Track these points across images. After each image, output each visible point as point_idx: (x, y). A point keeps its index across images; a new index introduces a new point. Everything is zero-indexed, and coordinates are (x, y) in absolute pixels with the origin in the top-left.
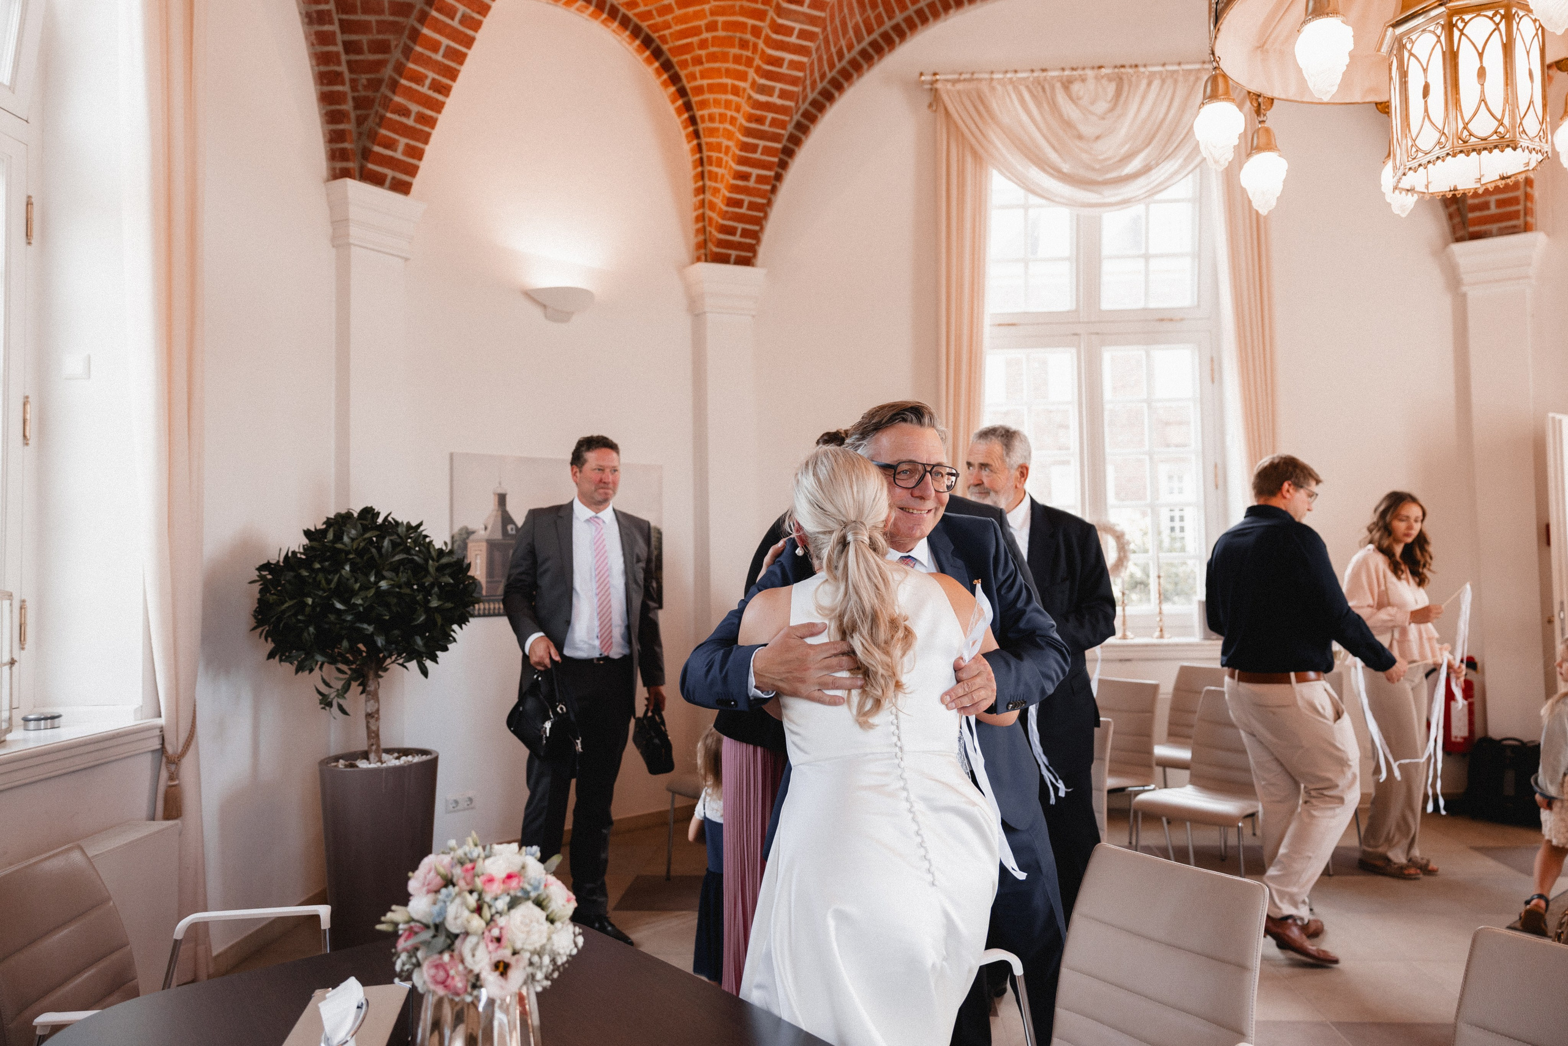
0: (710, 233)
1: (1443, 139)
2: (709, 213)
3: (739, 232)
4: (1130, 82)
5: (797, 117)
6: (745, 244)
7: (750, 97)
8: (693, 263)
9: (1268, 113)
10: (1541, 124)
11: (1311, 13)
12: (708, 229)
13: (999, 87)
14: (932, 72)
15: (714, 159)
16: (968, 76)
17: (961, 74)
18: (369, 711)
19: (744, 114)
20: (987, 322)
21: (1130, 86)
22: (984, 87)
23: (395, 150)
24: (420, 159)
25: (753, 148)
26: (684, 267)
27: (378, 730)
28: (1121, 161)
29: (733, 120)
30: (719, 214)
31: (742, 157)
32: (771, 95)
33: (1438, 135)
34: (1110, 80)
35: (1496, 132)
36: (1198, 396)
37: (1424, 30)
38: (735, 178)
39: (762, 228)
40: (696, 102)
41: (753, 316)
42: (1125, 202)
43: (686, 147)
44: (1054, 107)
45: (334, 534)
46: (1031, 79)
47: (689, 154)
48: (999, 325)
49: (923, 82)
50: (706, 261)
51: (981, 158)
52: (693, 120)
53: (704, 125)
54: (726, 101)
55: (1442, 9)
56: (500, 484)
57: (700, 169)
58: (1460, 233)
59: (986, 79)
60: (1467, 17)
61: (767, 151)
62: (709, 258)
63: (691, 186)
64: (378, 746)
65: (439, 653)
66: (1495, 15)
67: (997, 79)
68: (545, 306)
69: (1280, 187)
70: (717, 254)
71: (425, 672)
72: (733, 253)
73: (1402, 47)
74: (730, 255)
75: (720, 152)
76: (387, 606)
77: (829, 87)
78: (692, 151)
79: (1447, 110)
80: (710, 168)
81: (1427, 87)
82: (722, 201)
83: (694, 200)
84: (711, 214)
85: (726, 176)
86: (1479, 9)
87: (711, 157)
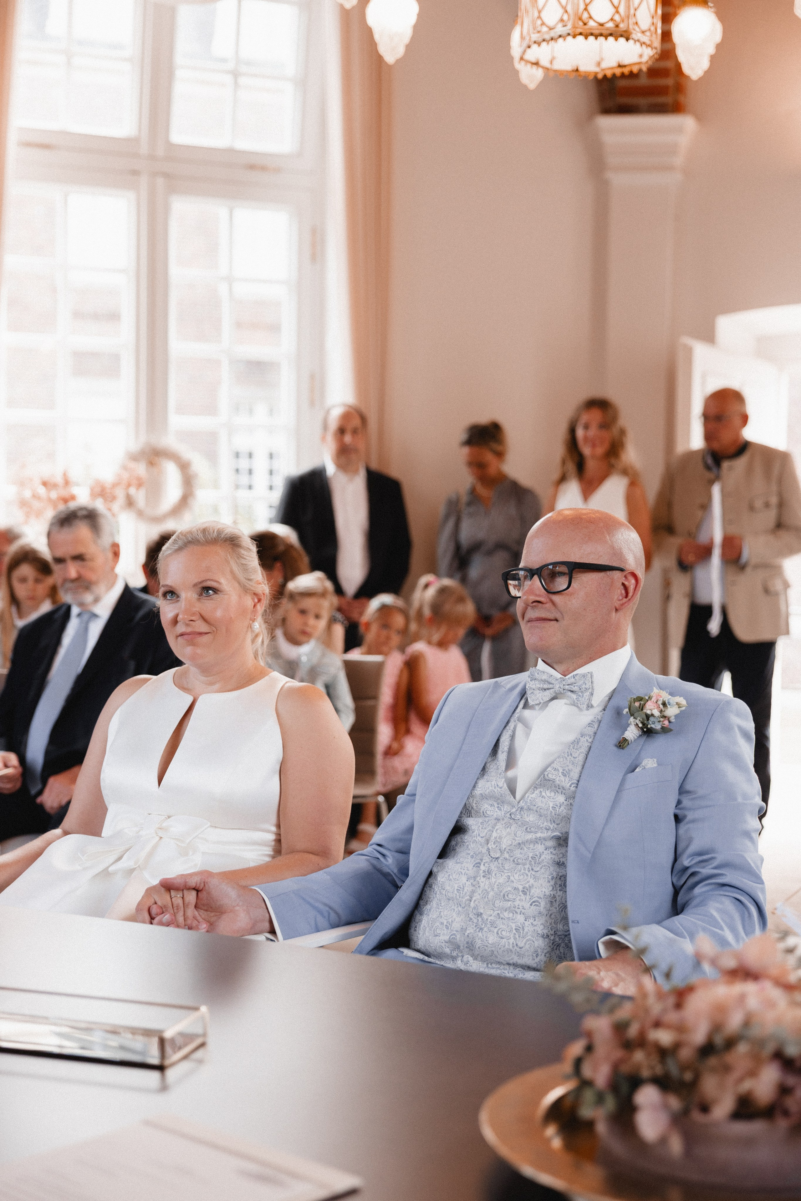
10: (653, 17)
20: (14, 138)
35: (612, 19)
36: (295, 279)
48: (28, 145)
58: (607, 104)
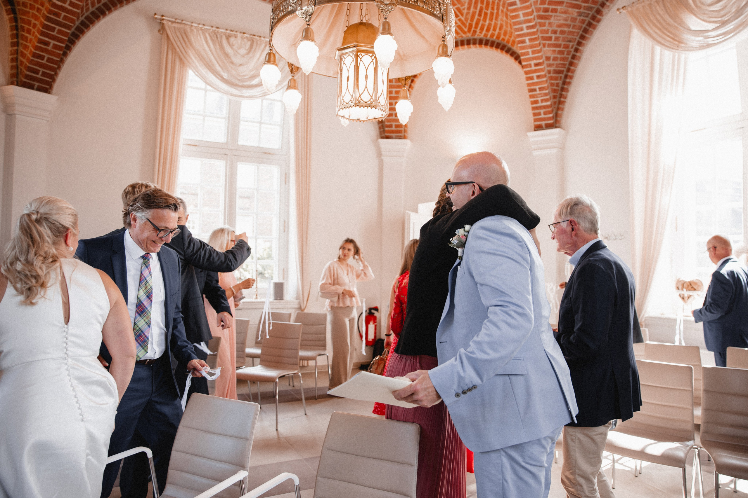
0: (21, 70)
1: (352, 99)
3: (41, 73)
4: (257, 43)
5: (81, 19)
6: (45, 80)
8: (8, 84)
9: (296, 73)
11: (304, 38)
12: (20, 67)
13: (195, 31)
14: (161, 14)
15: (26, 28)
16: (180, 21)
17: (176, 19)
19: (46, 9)
20: (182, 142)
22: (189, 30)
25: (51, 29)
26: (2, 86)
28: (250, 78)
29: (39, 10)
30: (27, 60)
31: (44, 32)
33: (351, 97)
34: (248, 40)
36: (279, 189)
37: (349, 55)
38: (38, 42)
39: (56, 74)
41: (48, 121)
42: (251, 97)
43: (6, 17)
44: (221, 46)
46: (211, 31)
47: (8, 22)
49: (156, 18)
50: (17, 85)
51: (184, 63)
53: (19, 7)
55: (355, 48)
57: (15, 32)
58: (382, 135)
59: (188, 25)
60: (363, 54)
61: (61, 32)
62: (19, 83)
63: (9, 40)
66: (372, 56)
67: (195, 26)
69: (298, 105)
70: (25, 82)
72: (37, 84)
73: (341, 59)
74: (34, 85)
75: (30, 25)
78: (11, 20)
79: (354, 88)
80: (23, 33)
81: (348, 77)
82: (30, 53)
83: (11, 49)
84: (22, 59)
85: (33, 40)
86: (367, 52)
87: (24, 27)
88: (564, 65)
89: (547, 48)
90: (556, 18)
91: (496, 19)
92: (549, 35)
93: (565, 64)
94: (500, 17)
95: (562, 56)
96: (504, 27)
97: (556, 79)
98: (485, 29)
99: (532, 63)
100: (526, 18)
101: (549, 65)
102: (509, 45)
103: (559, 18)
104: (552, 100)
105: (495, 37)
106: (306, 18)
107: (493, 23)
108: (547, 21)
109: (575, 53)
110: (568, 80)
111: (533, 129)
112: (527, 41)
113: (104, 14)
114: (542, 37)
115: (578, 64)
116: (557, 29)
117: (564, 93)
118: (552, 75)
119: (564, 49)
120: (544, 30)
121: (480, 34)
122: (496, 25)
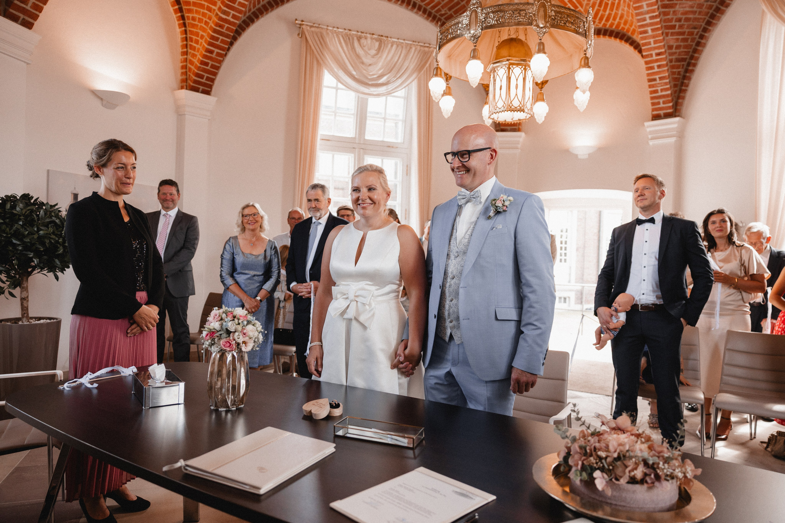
0: (190, 75)
1: (505, 105)
2: (189, 65)
3: (205, 78)
4: (384, 43)
6: (208, 84)
7: (217, 14)
8: (179, 89)
9: (450, 81)
10: (531, 104)
11: (472, 57)
12: (188, 73)
13: (330, 33)
14: (301, 20)
15: (194, 39)
16: (317, 25)
17: (314, 24)
18: (23, 297)
19: (213, 22)
20: (319, 138)
21: (384, 45)
22: (325, 33)
23: (27, 5)
24: (41, 12)
25: (217, 39)
26: (175, 90)
27: (28, 306)
28: (378, 77)
30: (195, 68)
31: (211, 42)
32: (228, 16)
33: (503, 103)
34: (377, 40)
35: (519, 106)
36: (401, 180)
37: (502, 68)
38: (206, 51)
39: (215, 78)
40: (185, 9)
41: (209, 120)
42: (378, 95)
43: (178, 30)
44: (353, 48)
45: (10, 206)
46: (344, 33)
47: (180, 34)
48: (322, 139)
49: (297, 24)
50: (186, 89)
51: (320, 64)
52: (183, 18)
53: (189, 21)
54: (203, 12)
55: (507, 62)
56: (75, 188)
57: (185, 43)
58: (498, 128)
59: (324, 29)
60: (514, 66)
61: (222, 41)
62: (188, 87)
63: (180, 50)
64: (28, 314)
65: (66, 269)
66: (522, 68)
67: (330, 30)
68: (102, 99)
70: (193, 86)
71: (57, 278)
72: (201, 88)
73: (495, 71)
74: (199, 88)
75: (198, 37)
76: (43, 244)
77: (252, 16)
78: (182, 33)
79: (506, 96)
80: (191, 43)
81: (501, 86)
82: (198, 61)
83: (181, 57)
84: (191, 66)
85: (201, 49)
86: (517, 65)
87: (192, 38)
88: (687, 53)
89: (670, 37)
90: (681, 6)
91: (617, 9)
92: (673, 23)
93: (689, 52)
94: (621, 7)
95: (686, 43)
96: (625, 16)
97: (678, 67)
98: (604, 19)
99: (654, 53)
100: (650, 8)
101: (671, 54)
102: (630, 34)
103: (684, 5)
104: (672, 89)
105: (614, 27)
106: (474, 40)
107: (613, 13)
108: (672, 10)
109: (700, 40)
110: (690, 68)
111: (651, 119)
112: (650, 31)
113: (253, 21)
114: (665, 26)
115: (702, 51)
116: (682, 16)
117: (685, 81)
118: (673, 63)
119: (688, 37)
120: (668, 19)
121: (598, 24)
122: (616, 14)
